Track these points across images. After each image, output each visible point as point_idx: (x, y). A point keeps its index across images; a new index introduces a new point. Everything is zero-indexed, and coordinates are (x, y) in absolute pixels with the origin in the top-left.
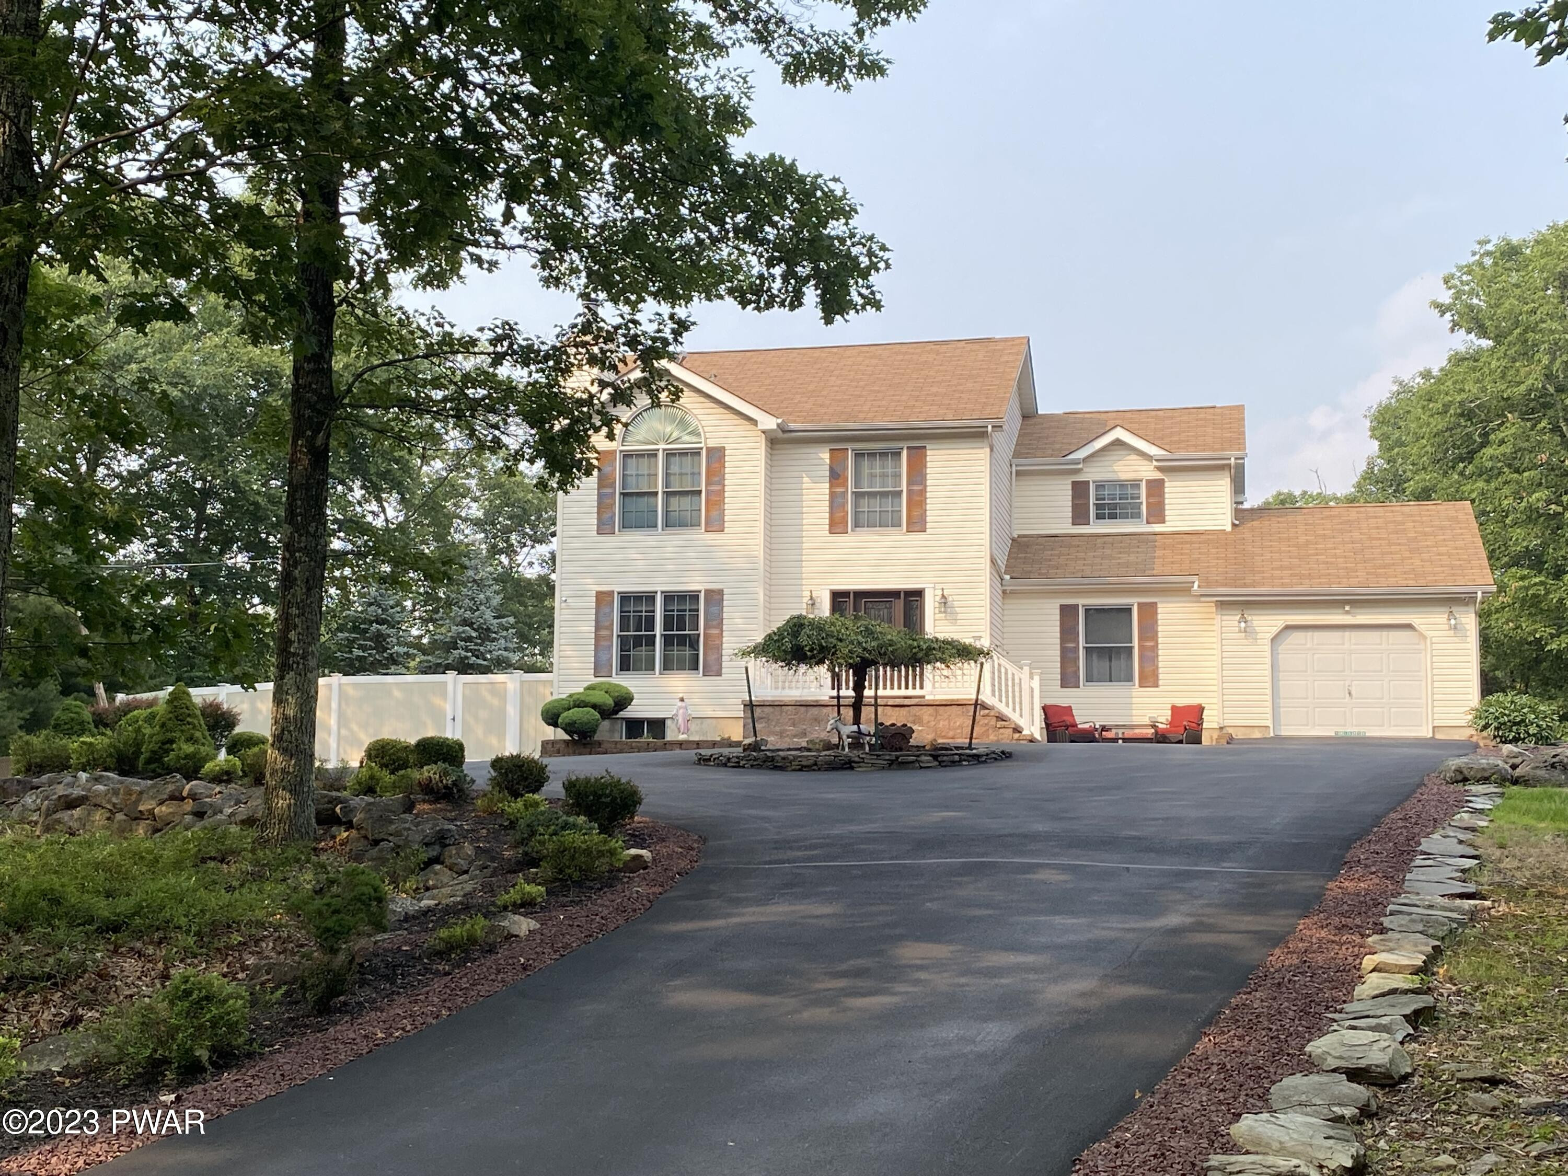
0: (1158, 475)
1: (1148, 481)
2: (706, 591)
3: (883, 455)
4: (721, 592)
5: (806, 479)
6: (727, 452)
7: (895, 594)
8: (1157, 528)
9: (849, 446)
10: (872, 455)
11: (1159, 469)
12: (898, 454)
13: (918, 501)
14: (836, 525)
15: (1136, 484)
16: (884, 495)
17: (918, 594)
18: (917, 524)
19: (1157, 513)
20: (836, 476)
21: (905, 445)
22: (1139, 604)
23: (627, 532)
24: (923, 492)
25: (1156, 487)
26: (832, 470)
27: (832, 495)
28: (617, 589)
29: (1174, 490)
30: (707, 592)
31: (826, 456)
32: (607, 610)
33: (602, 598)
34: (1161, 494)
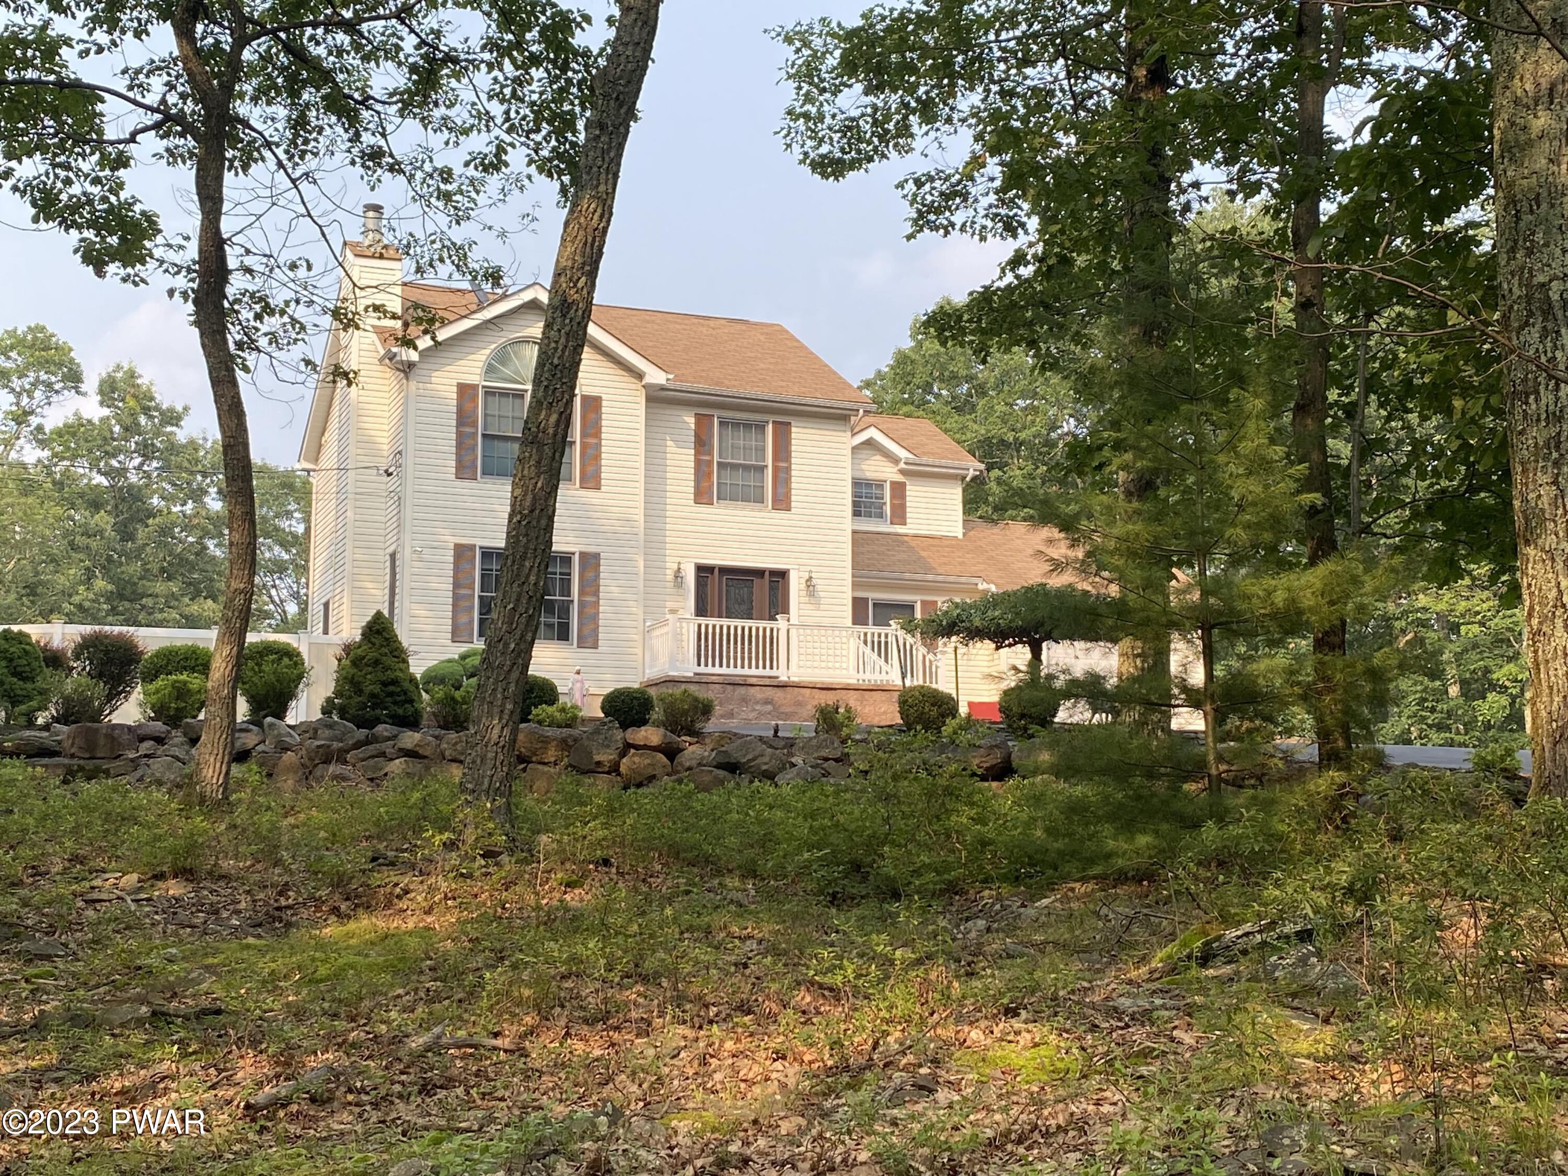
0: (900, 478)
1: (892, 483)
2: (581, 553)
3: (748, 426)
4: (597, 556)
5: (669, 443)
6: (604, 403)
7: (759, 573)
8: (899, 529)
9: (716, 413)
10: (736, 425)
11: (902, 472)
12: (761, 428)
13: (783, 478)
14: (701, 496)
15: (880, 485)
16: (746, 468)
17: (782, 575)
18: (782, 502)
19: (900, 515)
20: (701, 443)
21: (771, 418)
22: (923, 602)
23: (488, 479)
24: (788, 470)
25: (899, 490)
26: (697, 435)
27: (698, 462)
28: (479, 542)
29: (915, 493)
30: (583, 555)
31: (691, 421)
32: (468, 566)
33: (462, 552)
34: (903, 497)
